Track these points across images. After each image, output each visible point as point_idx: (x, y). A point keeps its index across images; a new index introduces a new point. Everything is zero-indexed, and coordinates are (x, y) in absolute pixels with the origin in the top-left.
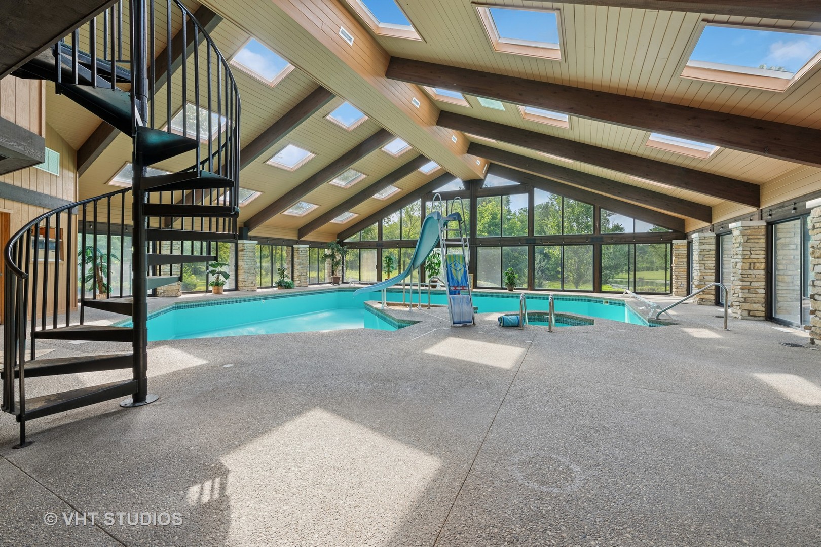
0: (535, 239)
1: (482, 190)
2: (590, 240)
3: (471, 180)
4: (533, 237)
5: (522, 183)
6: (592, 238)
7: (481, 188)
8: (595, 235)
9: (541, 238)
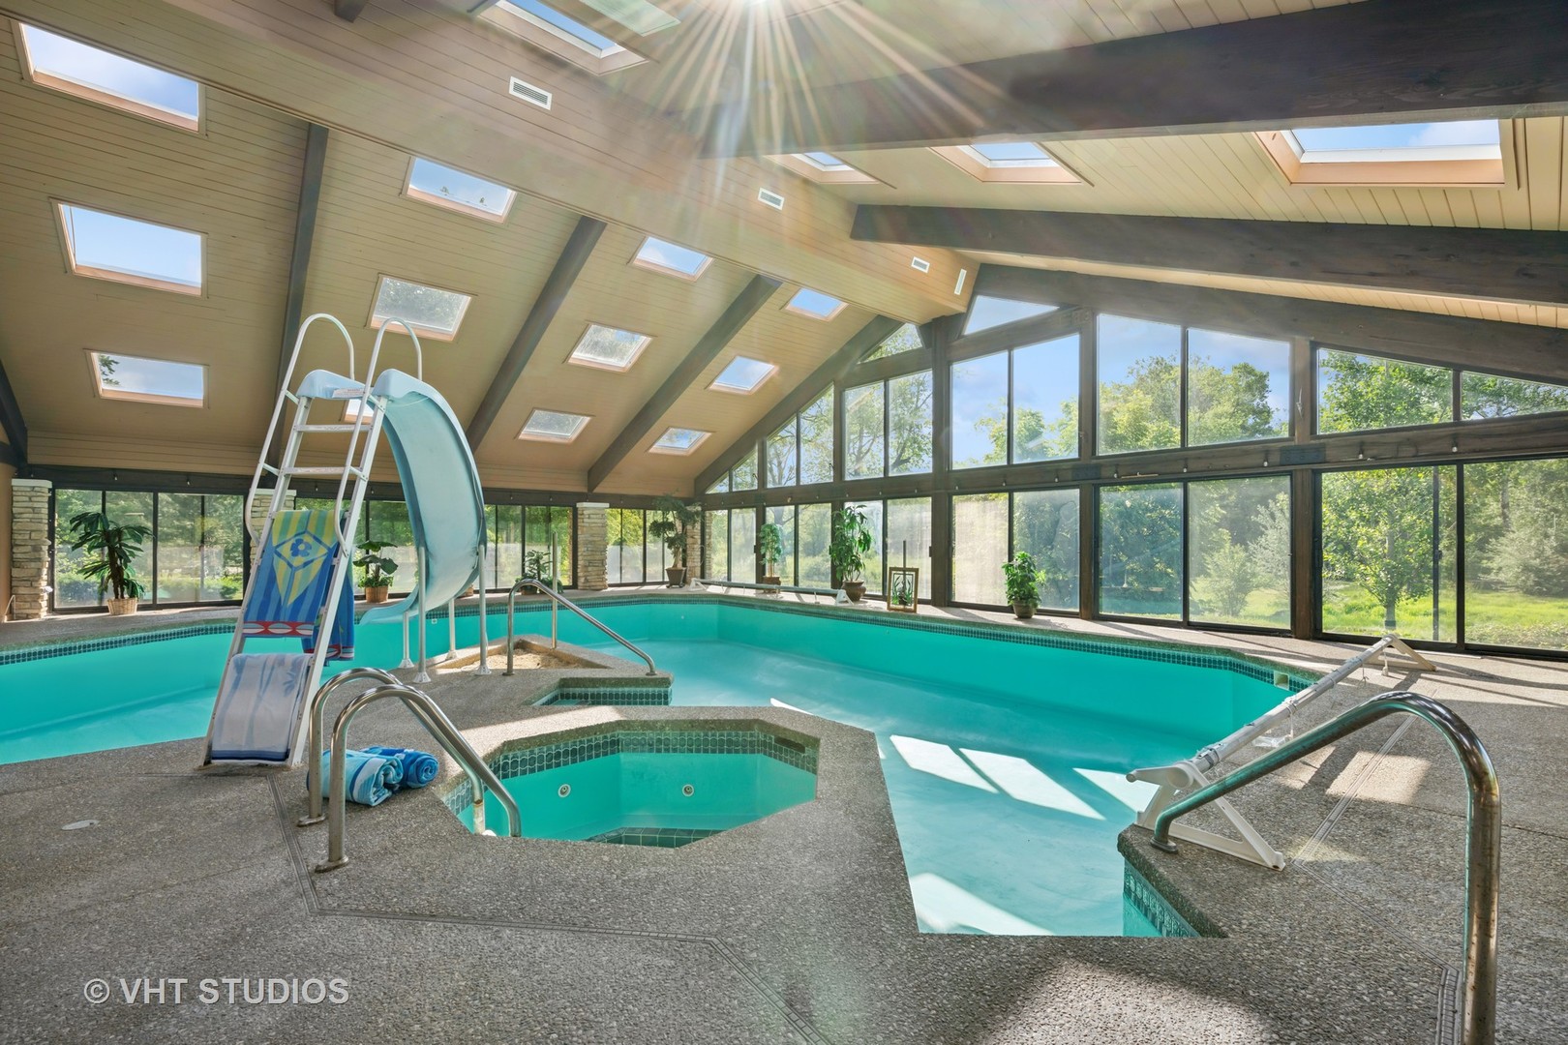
0: (1098, 467)
1: (962, 341)
2: (1275, 458)
3: (936, 320)
4: (1095, 461)
5: (1064, 306)
6: (1284, 451)
7: (960, 336)
8: (1296, 442)
9: (1116, 461)
